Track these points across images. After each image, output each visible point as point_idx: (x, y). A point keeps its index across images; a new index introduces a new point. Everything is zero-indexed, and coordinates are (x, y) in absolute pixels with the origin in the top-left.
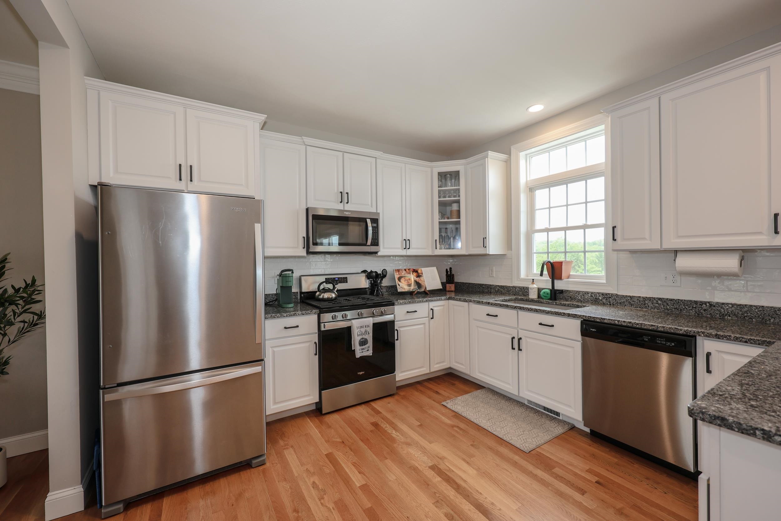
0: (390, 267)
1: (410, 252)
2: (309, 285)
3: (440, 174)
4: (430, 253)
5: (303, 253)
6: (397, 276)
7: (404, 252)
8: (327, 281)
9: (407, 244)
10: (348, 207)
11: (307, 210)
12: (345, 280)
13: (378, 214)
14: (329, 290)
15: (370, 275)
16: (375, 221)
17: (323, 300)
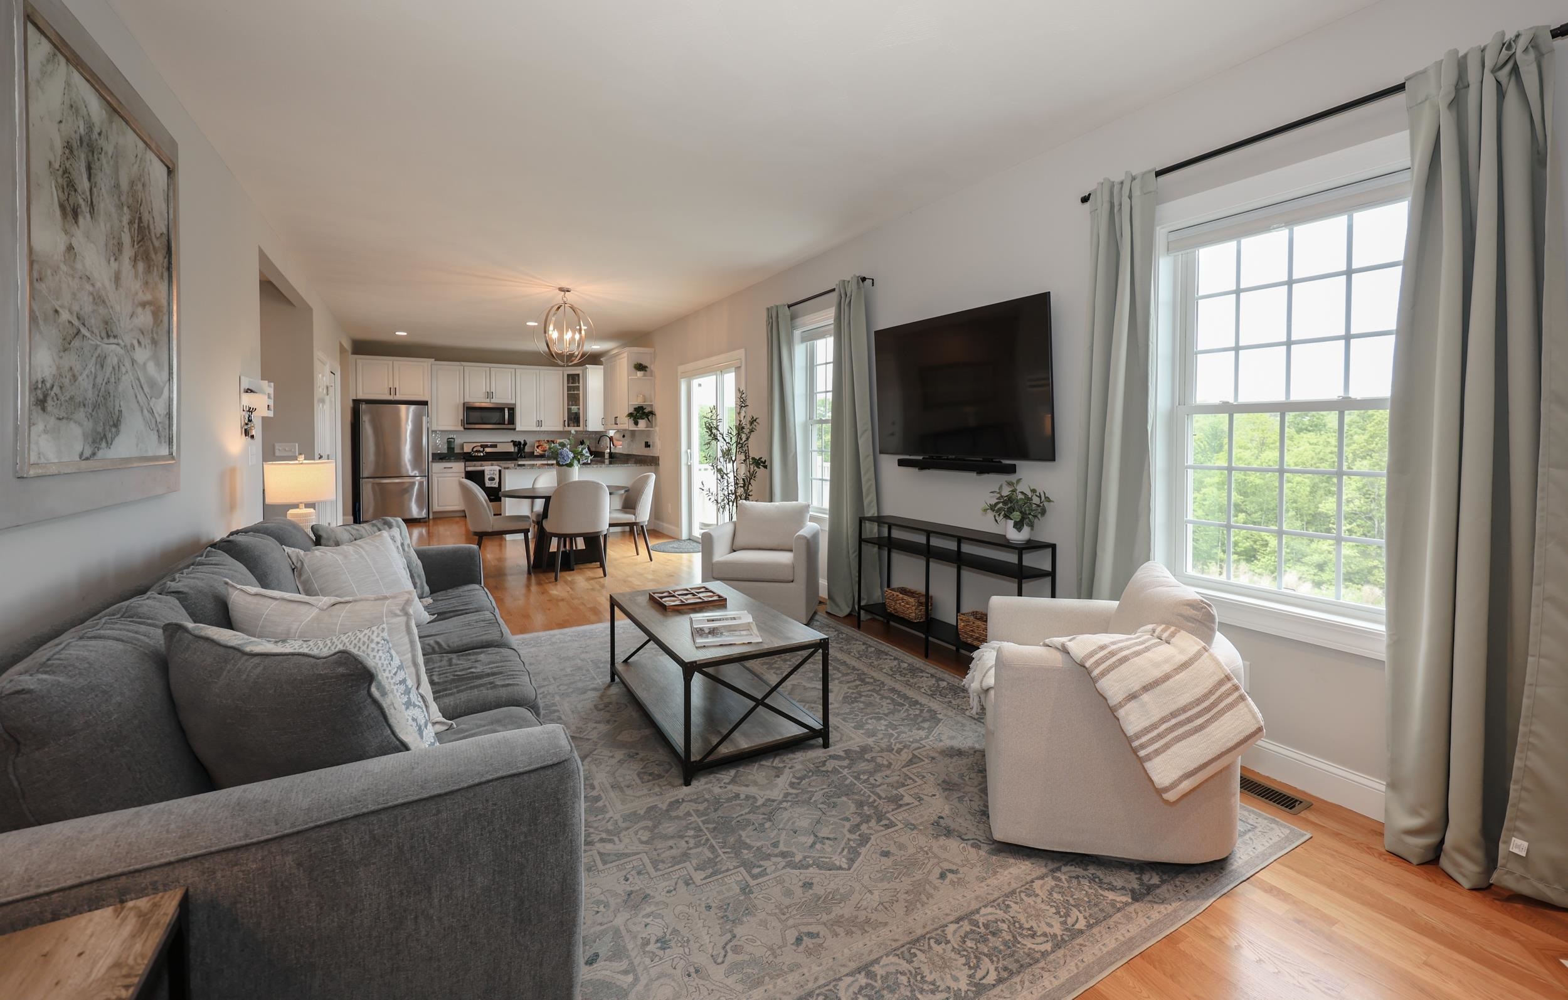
0: (530, 440)
1: (543, 429)
2: (467, 449)
3: (568, 375)
4: (562, 430)
5: (462, 429)
6: (536, 445)
7: (538, 429)
8: (482, 446)
9: (539, 423)
10: (493, 401)
11: (464, 404)
12: (495, 446)
13: (515, 404)
14: (479, 451)
15: (516, 444)
16: (512, 410)
17: (475, 456)
